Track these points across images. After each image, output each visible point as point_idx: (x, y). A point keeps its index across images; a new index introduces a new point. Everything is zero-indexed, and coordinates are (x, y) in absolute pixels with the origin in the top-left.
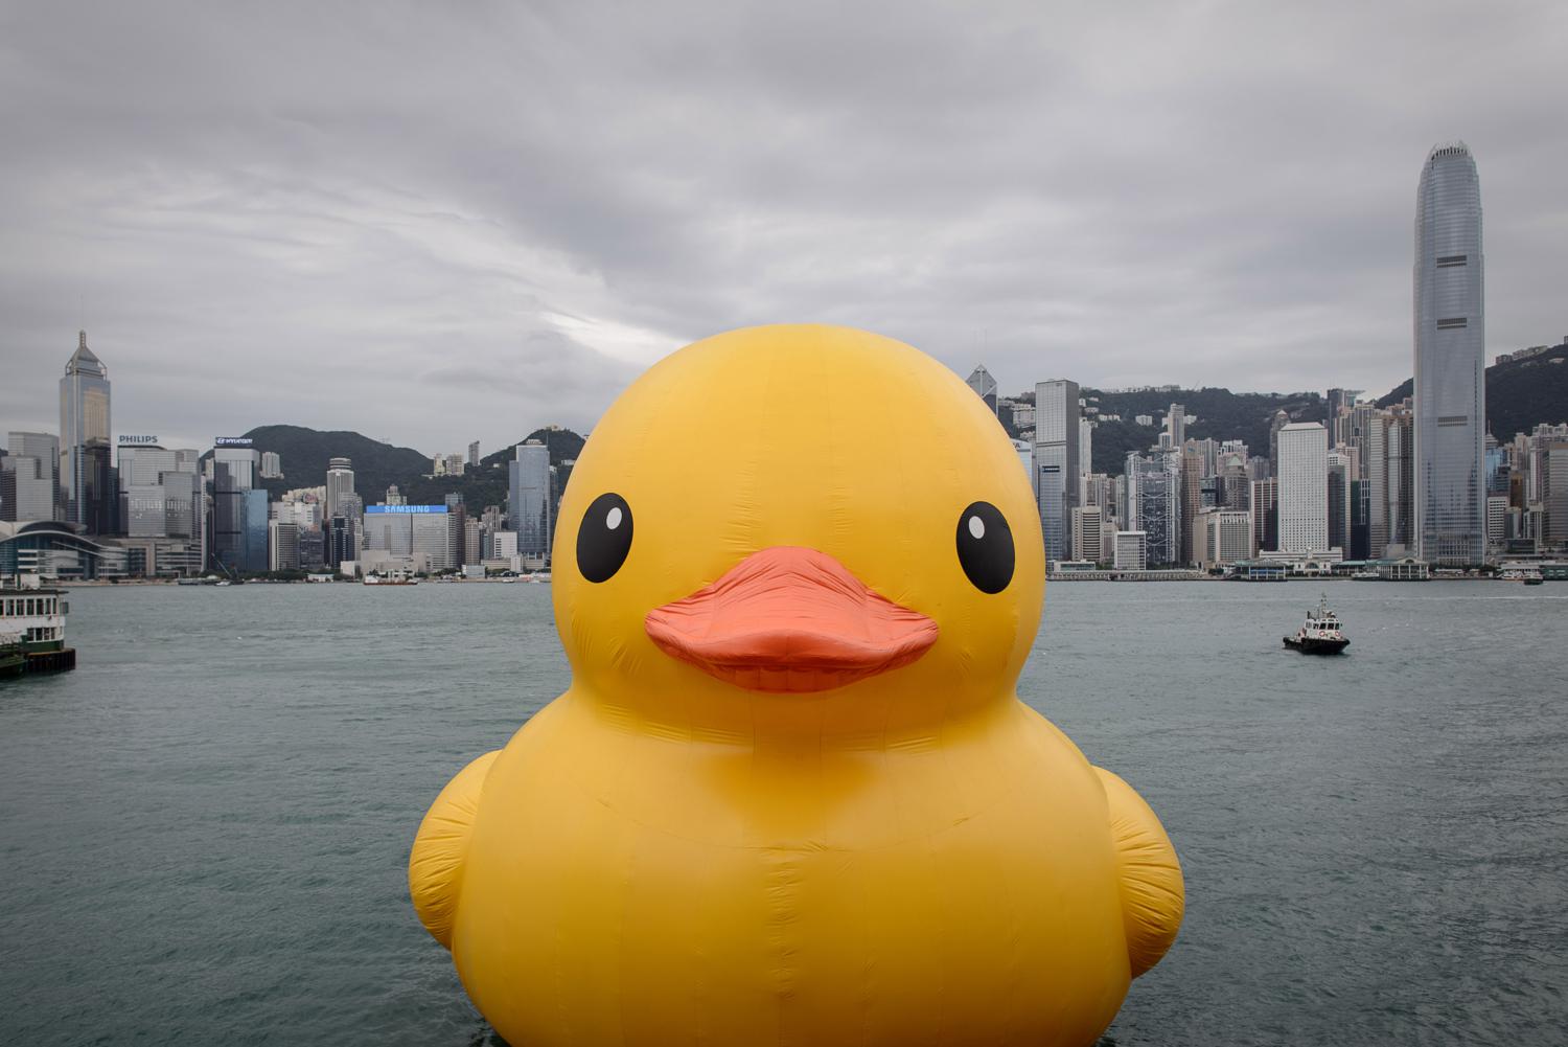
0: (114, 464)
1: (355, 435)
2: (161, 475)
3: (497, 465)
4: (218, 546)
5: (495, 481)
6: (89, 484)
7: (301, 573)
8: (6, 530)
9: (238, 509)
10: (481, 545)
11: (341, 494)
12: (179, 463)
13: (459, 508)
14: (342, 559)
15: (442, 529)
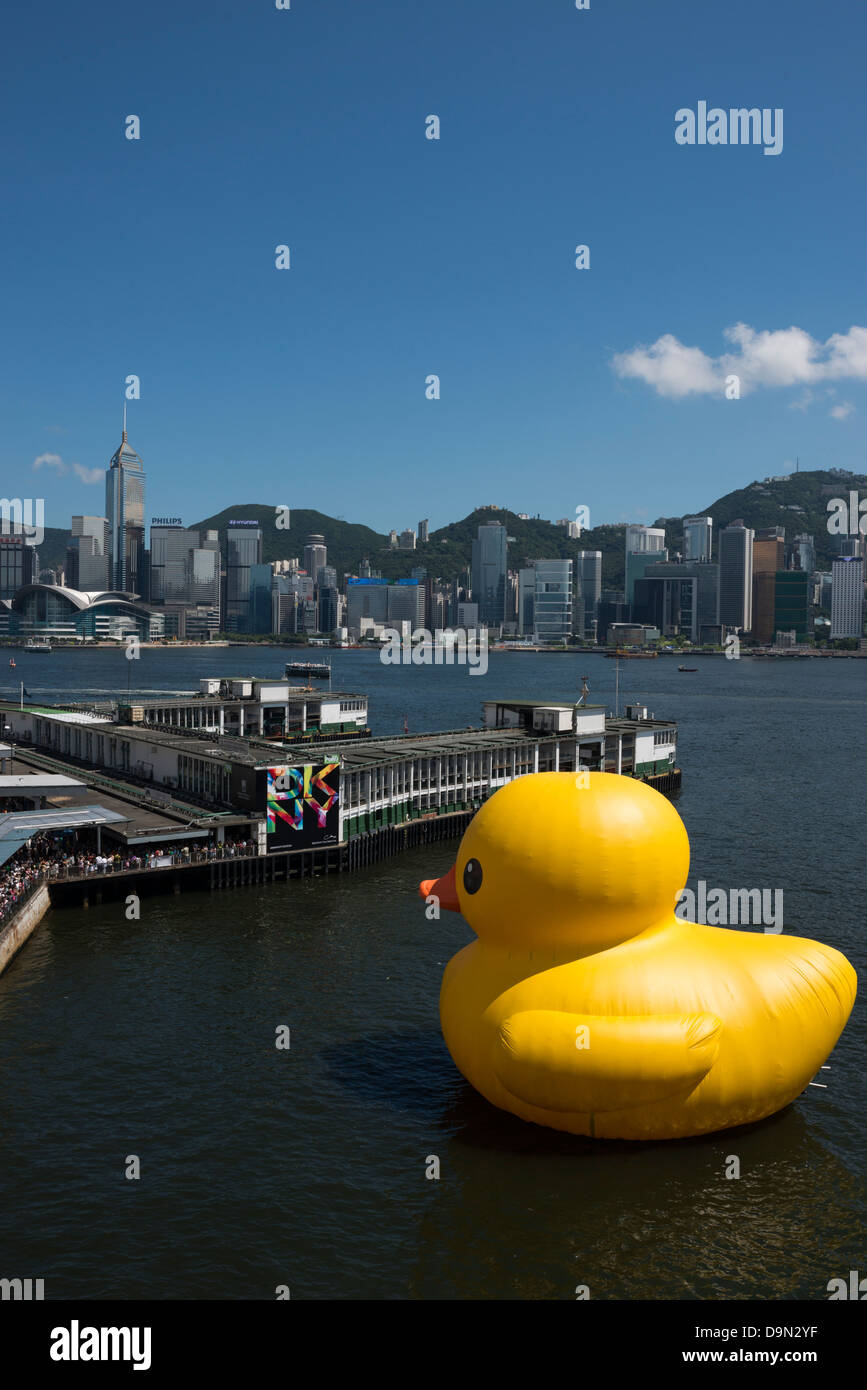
0: (147, 547)
1: (314, 513)
2: (191, 552)
3: (445, 541)
4: (229, 612)
5: (444, 556)
6: (128, 559)
7: (301, 637)
8: (84, 598)
9: (246, 581)
10: (446, 614)
11: (318, 566)
12: (202, 543)
13: (426, 581)
14: (327, 624)
15: (413, 600)
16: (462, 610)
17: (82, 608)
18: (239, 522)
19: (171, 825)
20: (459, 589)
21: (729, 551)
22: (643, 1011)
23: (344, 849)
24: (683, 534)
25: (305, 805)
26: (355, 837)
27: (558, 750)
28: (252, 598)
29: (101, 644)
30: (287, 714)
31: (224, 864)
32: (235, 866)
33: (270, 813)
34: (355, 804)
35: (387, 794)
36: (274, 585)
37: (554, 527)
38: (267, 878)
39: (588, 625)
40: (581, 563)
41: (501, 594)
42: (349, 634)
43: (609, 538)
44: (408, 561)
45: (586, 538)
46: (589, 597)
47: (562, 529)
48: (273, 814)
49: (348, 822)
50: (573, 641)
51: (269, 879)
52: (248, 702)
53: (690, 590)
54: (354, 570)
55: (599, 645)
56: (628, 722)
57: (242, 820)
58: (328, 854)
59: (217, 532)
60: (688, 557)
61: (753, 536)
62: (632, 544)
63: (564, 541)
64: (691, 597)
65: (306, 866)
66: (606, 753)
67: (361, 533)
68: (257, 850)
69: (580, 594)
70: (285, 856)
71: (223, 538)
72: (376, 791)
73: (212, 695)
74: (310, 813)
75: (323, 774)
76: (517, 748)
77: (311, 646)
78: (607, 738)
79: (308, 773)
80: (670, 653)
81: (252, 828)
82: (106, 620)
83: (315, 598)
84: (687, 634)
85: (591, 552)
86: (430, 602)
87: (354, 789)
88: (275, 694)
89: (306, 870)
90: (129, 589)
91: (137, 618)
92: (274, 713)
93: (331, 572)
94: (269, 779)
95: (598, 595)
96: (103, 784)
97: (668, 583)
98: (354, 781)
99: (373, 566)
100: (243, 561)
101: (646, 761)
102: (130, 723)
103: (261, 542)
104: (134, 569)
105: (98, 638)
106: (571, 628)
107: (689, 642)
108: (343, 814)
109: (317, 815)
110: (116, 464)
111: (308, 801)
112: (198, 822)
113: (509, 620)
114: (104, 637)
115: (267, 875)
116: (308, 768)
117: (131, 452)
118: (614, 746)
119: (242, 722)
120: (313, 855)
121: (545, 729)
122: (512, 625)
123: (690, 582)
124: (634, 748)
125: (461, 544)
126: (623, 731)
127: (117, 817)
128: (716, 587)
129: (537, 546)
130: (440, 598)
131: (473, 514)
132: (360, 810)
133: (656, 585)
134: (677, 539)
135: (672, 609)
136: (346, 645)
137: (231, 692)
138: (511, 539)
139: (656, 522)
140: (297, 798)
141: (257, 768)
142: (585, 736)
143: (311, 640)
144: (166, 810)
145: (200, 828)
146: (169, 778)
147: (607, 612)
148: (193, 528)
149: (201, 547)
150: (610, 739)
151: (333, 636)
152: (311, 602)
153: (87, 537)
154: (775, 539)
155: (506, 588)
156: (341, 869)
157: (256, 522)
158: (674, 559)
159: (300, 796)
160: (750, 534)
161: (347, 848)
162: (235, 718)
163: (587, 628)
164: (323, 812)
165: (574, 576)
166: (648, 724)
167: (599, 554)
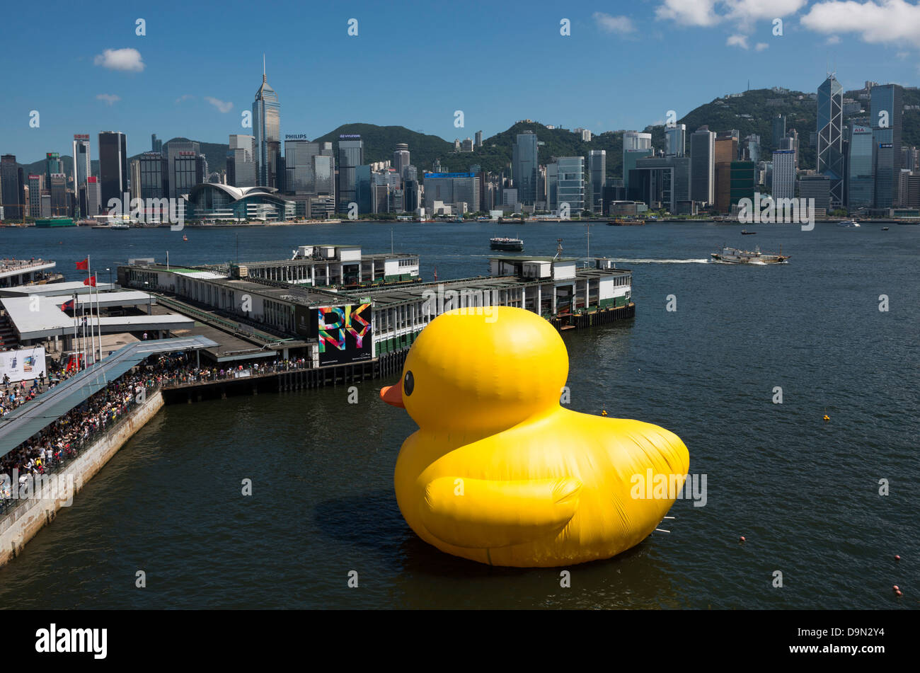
0: (283, 155)
1: (401, 128)
2: (313, 157)
3: (494, 146)
4: (341, 199)
5: (494, 156)
6: (270, 164)
7: (392, 215)
8: (239, 192)
9: (353, 178)
10: (495, 196)
11: (404, 166)
12: (321, 150)
13: (481, 174)
14: (410, 205)
15: (472, 188)
16: (506, 194)
17: (237, 198)
18: (346, 136)
19: (251, 348)
20: (504, 179)
21: (697, 148)
22: (524, 476)
23: (376, 363)
24: (664, 137)
25: (347, 333)
26: (384, 355)
27: (540, 291)
28: (357, 189)
29: (251, 223)
30: (360, 269)
31: (288, 375)
32: (296, 376)
33: (321, 338)
34: (384, 331)
35: (409, 323)
36: (372, 179)
37: (572, 134)
38: (320, 384)
39: (596, 203)
40: (591, 159)
41: (533, 182)
42: (426, 212)
43: (612, 142)
44: (468, 161)
45: (595, 141)
46: (597, 183)
47: (578, 135)
48: (323, 340)
49: (379, 345)
50: (585, 214)
51: (321, 385)
52: (332, 262)
53: (669, 176)
54: (429, 168)
55: (603, 216)
56: (597, 271)
57: (302, 344)
58: (364, 367)
59: (331, 143)
60: (668, 153)
61: (715, 137)
62: (629, 145)
63: (579, 143)
64: (670, 181)
65: (348, 375)
66: (577, 292)
67: (435, 141)
68: (312, 364)
69: (590, 181)
70: (333, 368)
71: (335, 148)
72: (401, 322)
73: (307, 257)
74: (351, 338)
75: (359, 311)
76: (508, 290)
77: (399, 221)
78: (578, 282)
79: (348, 310)
80: (654, 221)
81: (309, 349)
82: (255, 207)
83: (402, 188)
84: (667, 207)
85: (599, 151)
86: (483, 189)
87: (384, 321)
88: (351, 256)
89: (348, 377)
90: (271, 185)
91: (276, 205)
92: (351, 269)
93: (413, 169)
94: (320, 315)
95: (604, 181)
96: (213, 320)
97: (654, 172)
98: (383, 316)
99: (443, 165)
100: (350, 163)
101: (607, 298)
102: (238, 278)
103: (362, 150)
104: (274, 171)
105: (249, 219)
106: (584, 205)
107: (668, 213)
108: (375, 339)
109: (356, 339)
110: (259, 98)
111: (349, 330)
112: (269, 346)
113: (539, 200)
114: (254, 218)
115: (320, 381)
116: (348, 307)
117: (270, 89)
118: (583, 288)
119: (328, 276)
120: (353, 368)
121: (531, 276)
122: (542, 204)
123: (670, 171)
124: (598, 289)
125: (505, 147)
126: (589, 277)
127: (211, 343)
128: (688, 175)
129: (560, 148)
130: (490, 186)
131: (514, 126)
132: (389, 335)
133: (645, 173)
134: (660, 140)
135: (657, 190)
136: (424, 220)
137: (320, 255)
138: (541, 143)
139: (646, 128)
140: (341, 327)
141: (311, 308)
142: (560, 281)
143: (399, 218)
144: (251, 338)
145: (270, 350)
146: (258, 316)
147: (609, 194)
148: (315, 141)
149: (320, 154)
150: (580, 283)
151: (415, 214)
152: (399, 191)
153: (239, 149)
154: (731, 139)
155: (537, 177)
156: (374, 377)
157: (359, 136)
158: (658, 155)
159: (343, 326)
160: (713, 136)
161: (378, 362)
162: (323, 273)
163: (595, 205)
164: (360, 337)
165: (586, 169)
166: (609, 272)
167: (604, 152)
